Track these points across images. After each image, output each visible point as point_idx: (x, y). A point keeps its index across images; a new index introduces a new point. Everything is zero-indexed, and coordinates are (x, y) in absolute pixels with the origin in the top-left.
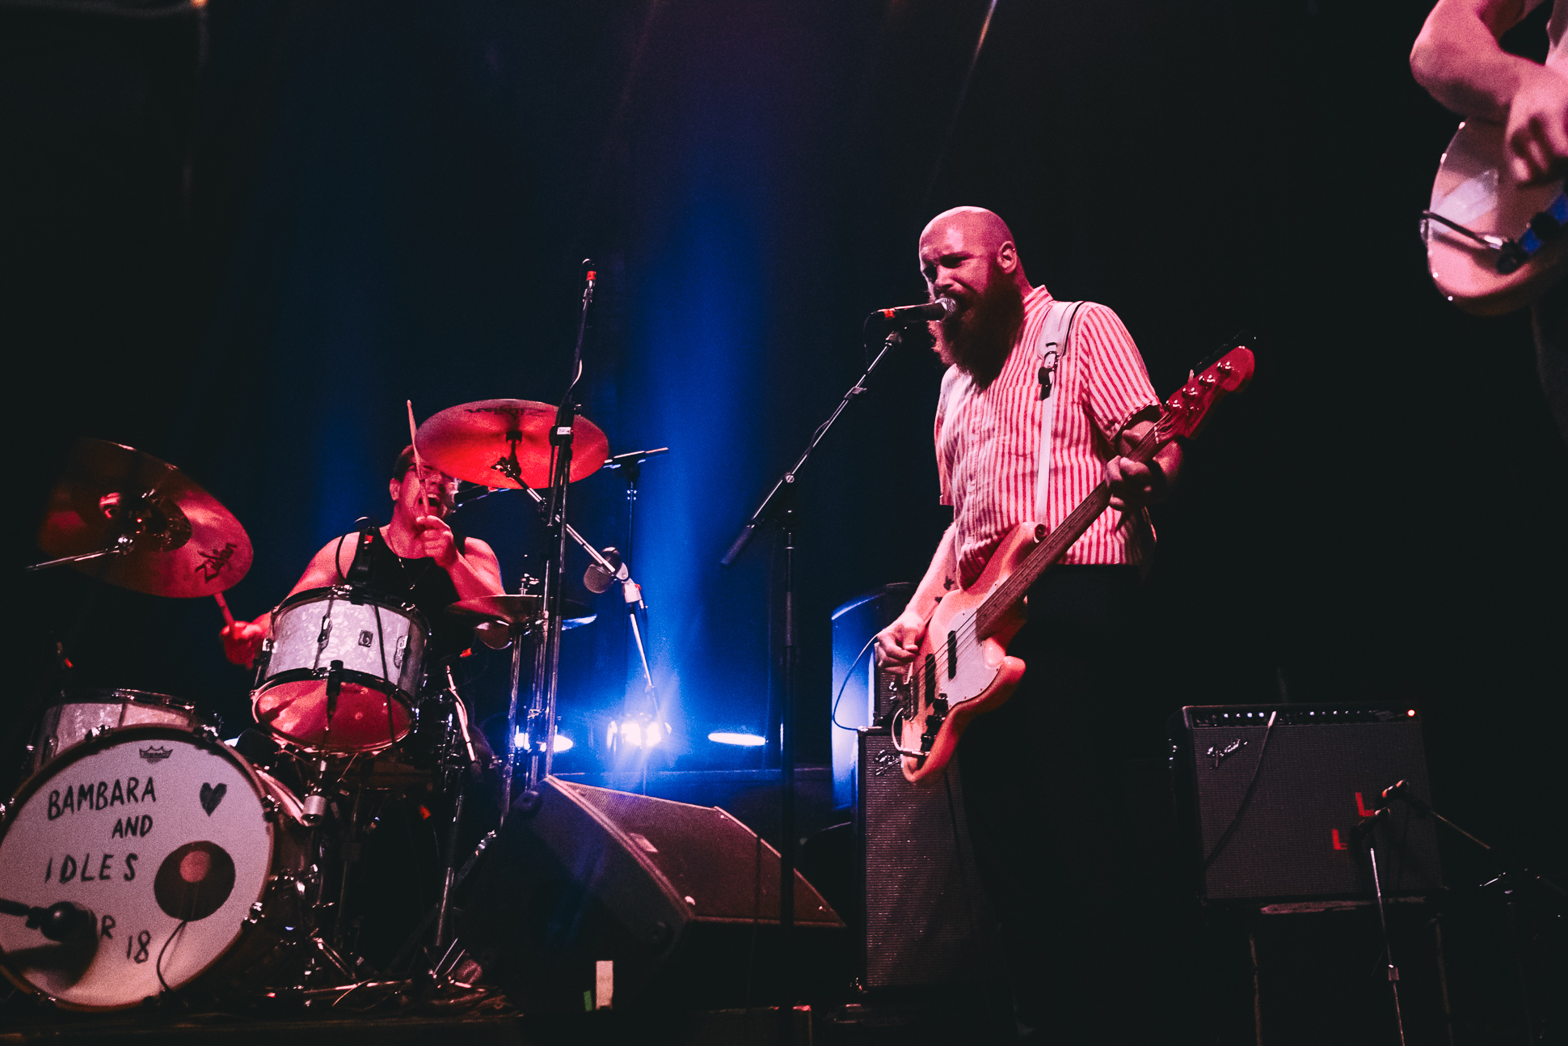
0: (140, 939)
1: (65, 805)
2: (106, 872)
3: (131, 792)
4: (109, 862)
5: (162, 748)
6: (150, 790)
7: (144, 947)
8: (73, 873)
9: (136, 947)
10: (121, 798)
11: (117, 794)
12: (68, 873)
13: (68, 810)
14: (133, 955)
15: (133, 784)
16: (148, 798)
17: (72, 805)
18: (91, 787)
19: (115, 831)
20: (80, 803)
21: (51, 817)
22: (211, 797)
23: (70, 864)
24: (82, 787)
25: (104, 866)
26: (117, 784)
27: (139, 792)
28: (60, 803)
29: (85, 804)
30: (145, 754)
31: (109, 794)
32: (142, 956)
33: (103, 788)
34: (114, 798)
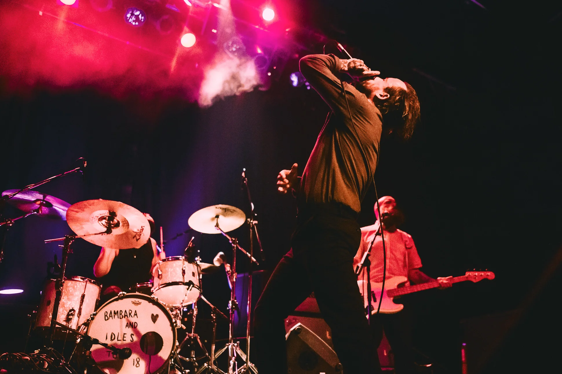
0: (137, 360)
1: (110, 316)
2: (125, 339)
3: (130, 314)
4: (125, 336)
5: (138, 301)
6: (136, 314)
7: (138, 363)
8: (114, 338)
9: (136, 363)
10: (127, 316)
11: (126, 314)
12: (113, 338)
13: (111, 318)
14: (135, 364)
15: (130, 312)
16: (135, 316)
17: (112, 316)
18: (117, 311)
19: (126, 326)
20: (114, 316)
21: (106, 320)
22: (154, 318)
23: (113, 335)
24: (115, 311)
25: (124, 337)
26: (126, 311)
27: (133, 314)
28: (108, 315)
29: (116, 316)
30: (134, 303)
31: (123, 314)
32: (138, 365)
33: (121, 312)
34: (125, 316)
